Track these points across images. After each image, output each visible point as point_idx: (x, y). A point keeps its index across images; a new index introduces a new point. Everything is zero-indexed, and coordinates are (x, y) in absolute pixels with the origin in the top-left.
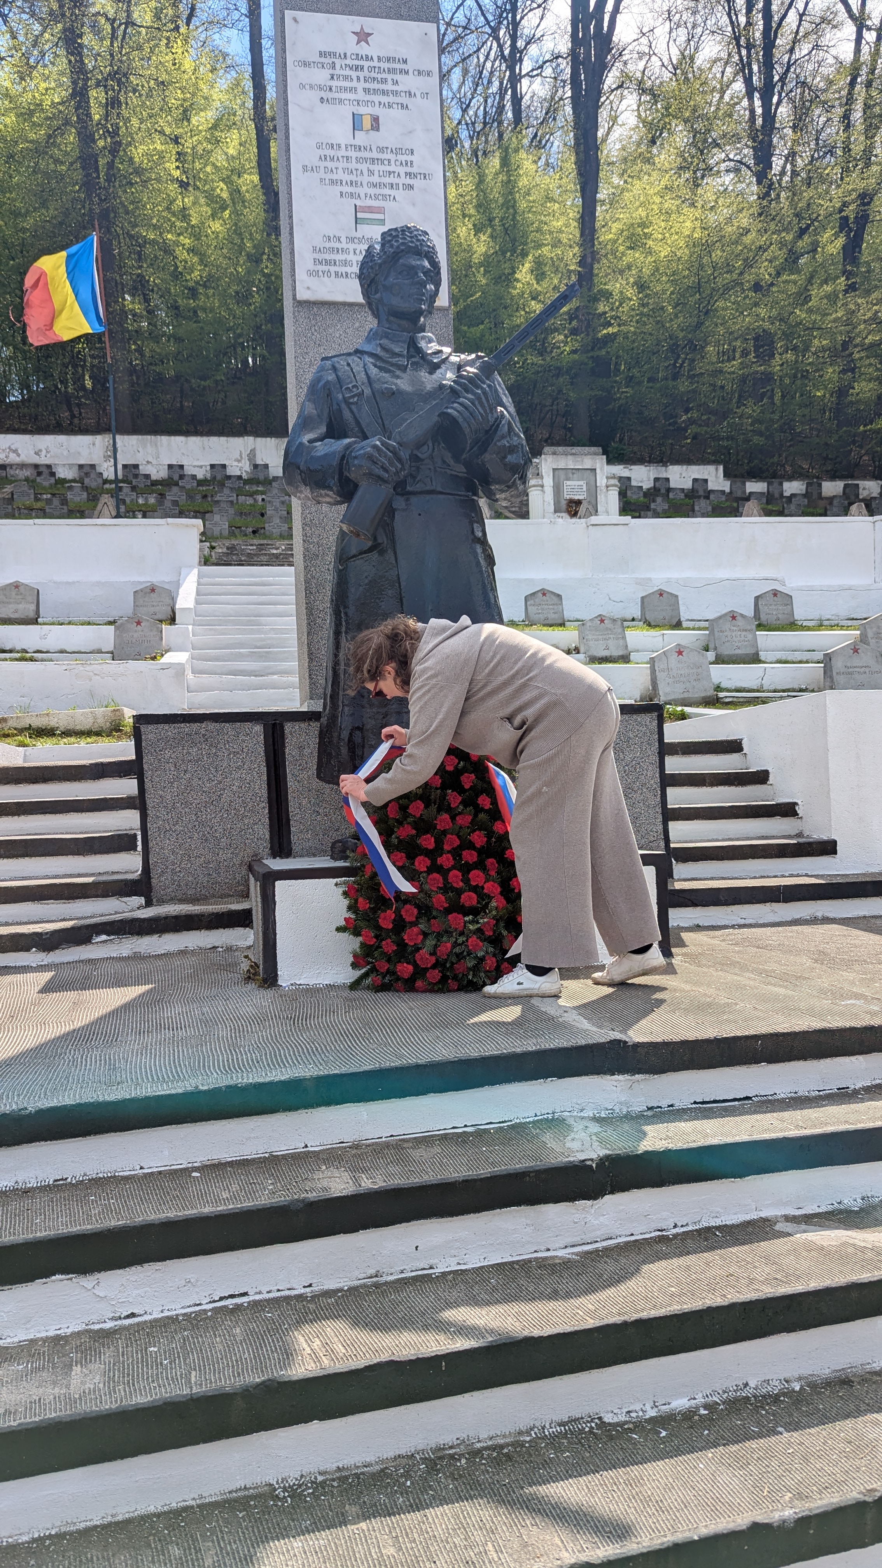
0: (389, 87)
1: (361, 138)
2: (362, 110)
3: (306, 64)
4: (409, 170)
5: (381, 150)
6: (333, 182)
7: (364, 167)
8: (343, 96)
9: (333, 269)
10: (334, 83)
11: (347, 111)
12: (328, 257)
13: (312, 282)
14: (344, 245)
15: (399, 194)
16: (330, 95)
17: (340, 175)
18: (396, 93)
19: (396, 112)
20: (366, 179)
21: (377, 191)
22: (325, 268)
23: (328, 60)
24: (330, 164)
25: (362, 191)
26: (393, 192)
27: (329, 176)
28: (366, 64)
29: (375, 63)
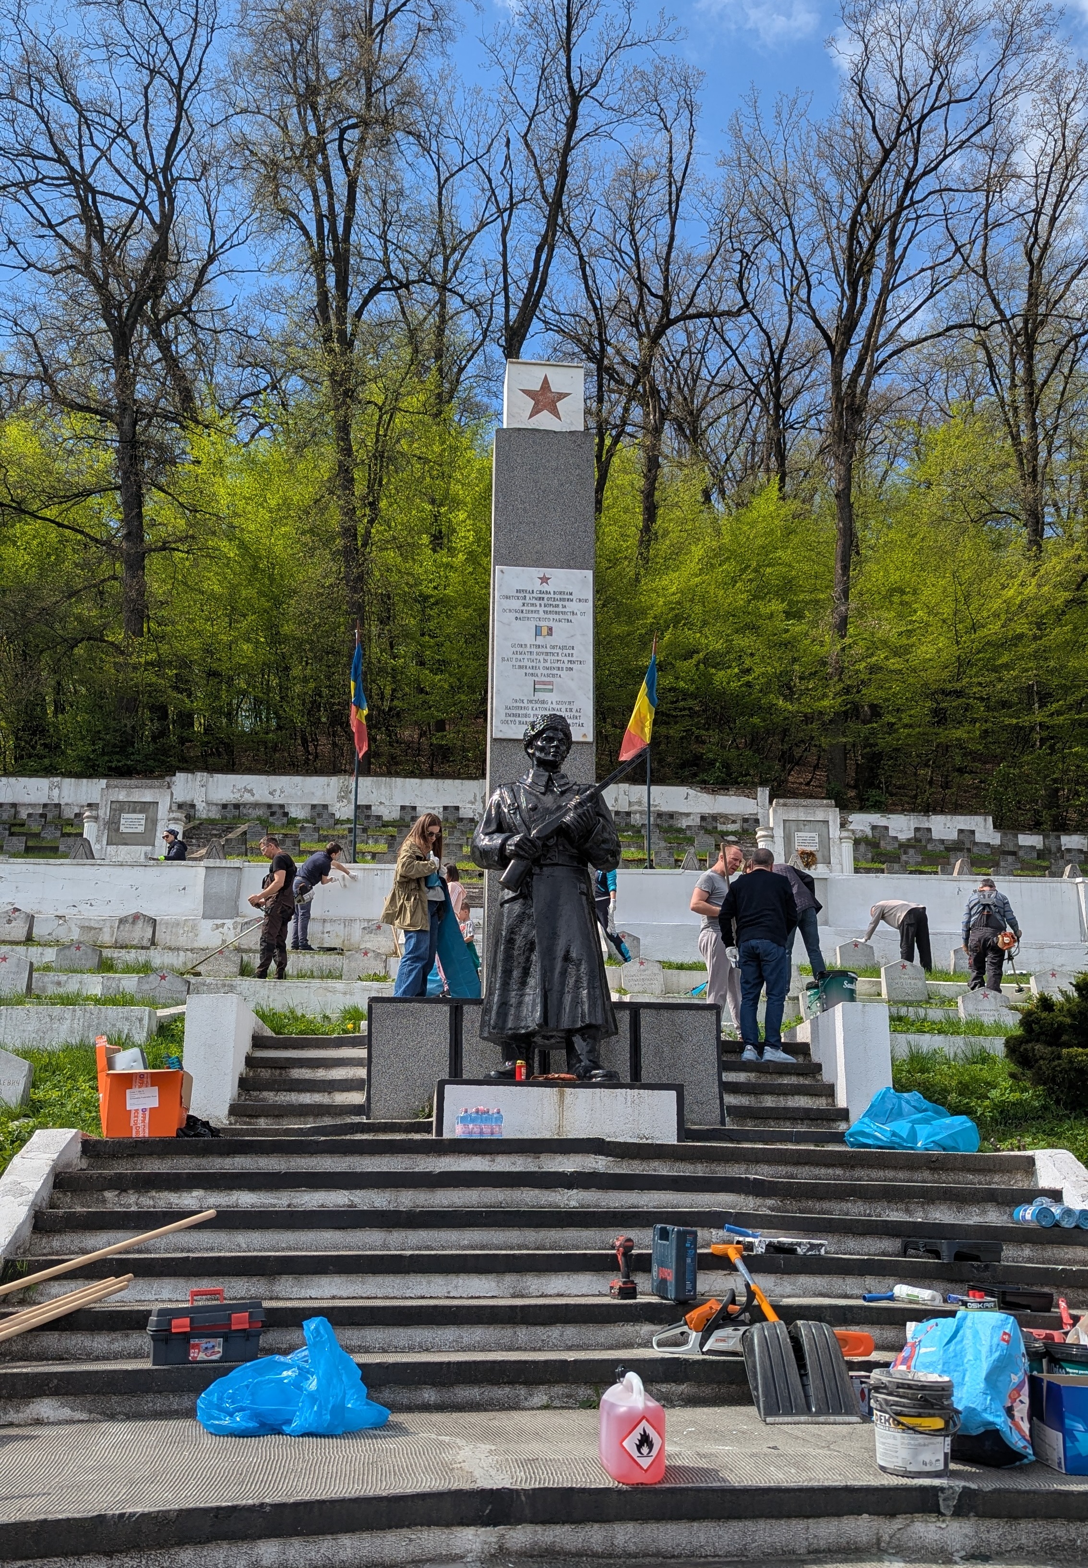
0: (560, 609)
1: (540, 640)
2: (542, 624)
3: (507, 597)
4: (570, 658)
5: (553, 647)
6: (520, 667)
7: (541, 658)
8: (530, 615)
9: (517, 719)
10: (524, 608)
11: (532, 624)
12: (514, 712)
13: (504, 727)
14: (526, 705)
15: (563, 673)
16: (522, 615)
17: (526, 663)
18: (564, 613)
19: (564, 624)
20: (542, 665)
21: (549, 672)
22: (513, 719)
23: (522, 595)
24: (519, 657)
25: (539, 672)
26: (559, 673)
27: (519, 663)
28: (546, 596)
29: (552, 596)
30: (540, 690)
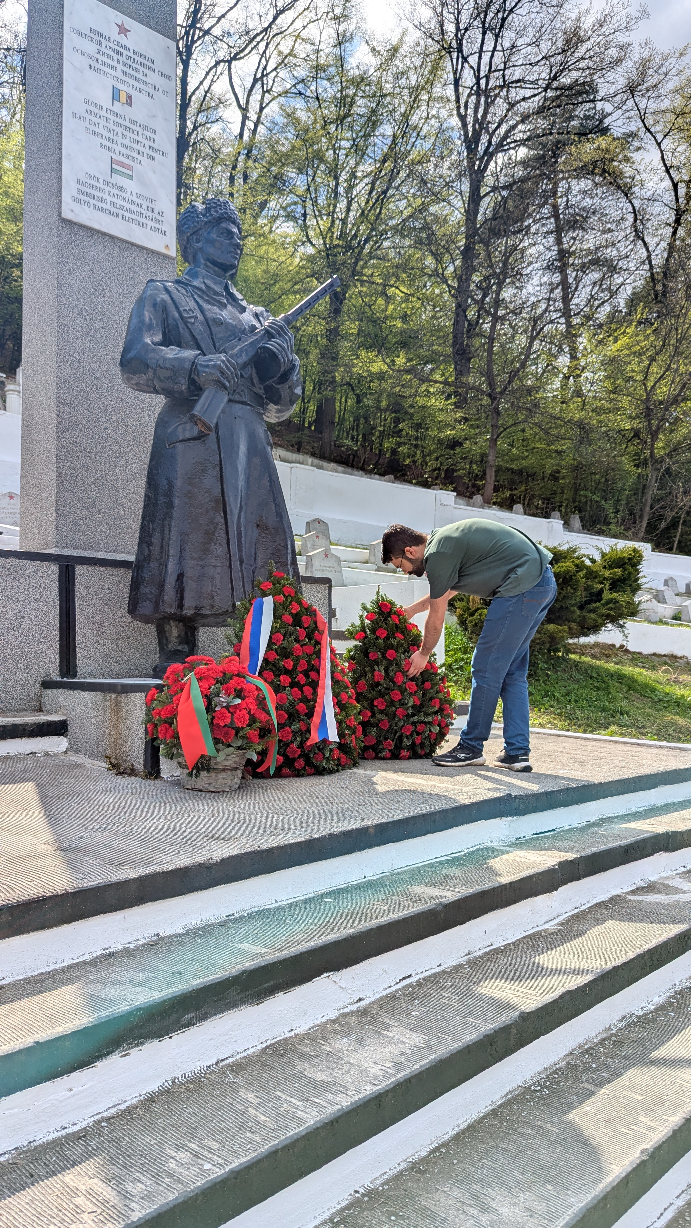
0: (140, 76)
1: (118, 107)
2: (120, 86)
3: (79, 33)
4: (152, 144)
5: (133, 122)
6: (95, 133)
7: (120, 130)
8: (107, 70)
9: (92, 201)
10: (100, 57)
11: (109, 83)
12: (88, 190)
13: (75, 206)
14: (101, 185)
15: (144, 160)
16: (97, 66)
17: (101, 130)
18: (145, 83)
19: (143, 97)
20: (120, 140)
21: (129, 153)
22: (87, 199)
23: (96, 37)
24: (94, 119)
25: (118, 148)
26: (140, 157)
27: (92, 128)
28: (125, 52)
29: (131, 54)
30: (118, 172)
